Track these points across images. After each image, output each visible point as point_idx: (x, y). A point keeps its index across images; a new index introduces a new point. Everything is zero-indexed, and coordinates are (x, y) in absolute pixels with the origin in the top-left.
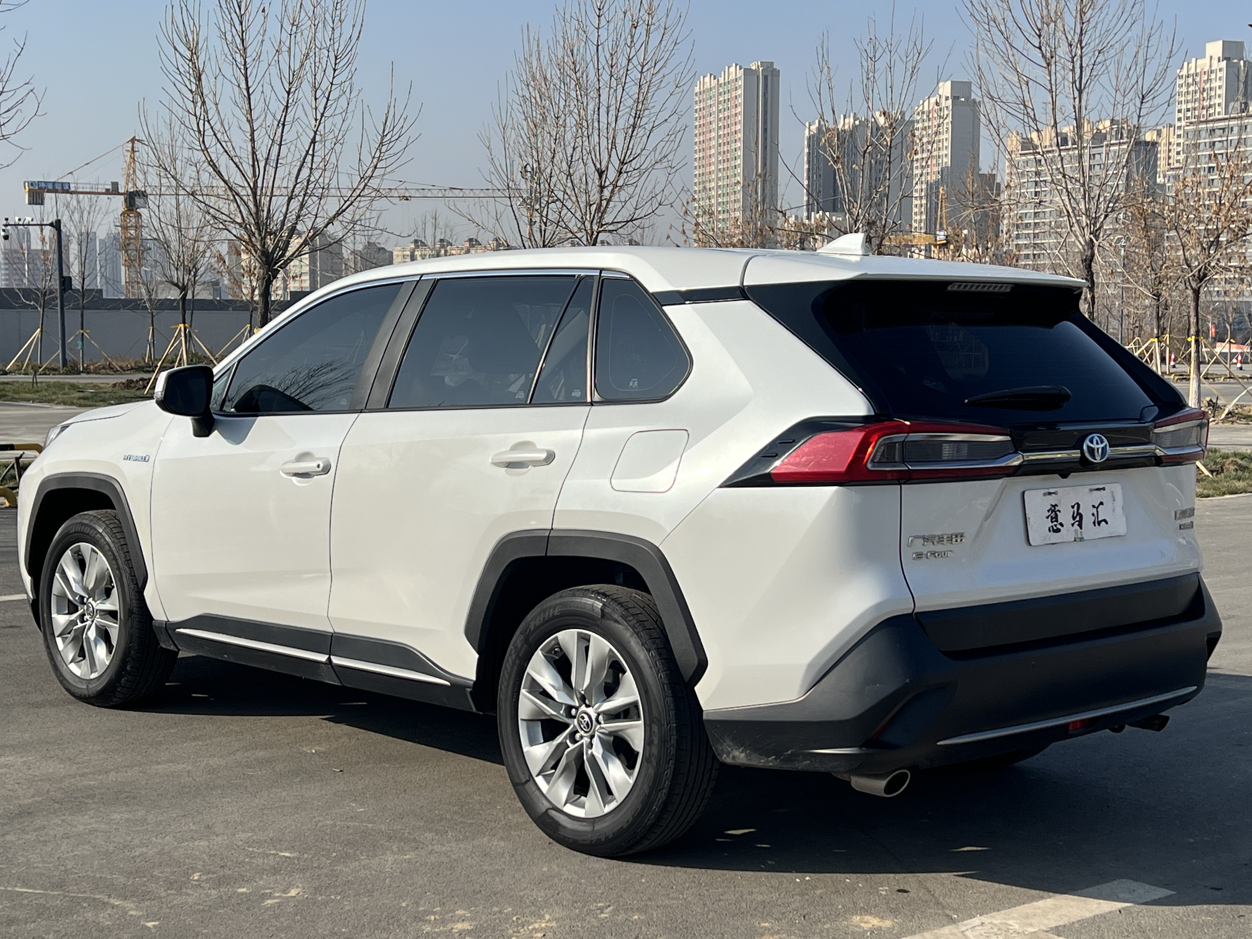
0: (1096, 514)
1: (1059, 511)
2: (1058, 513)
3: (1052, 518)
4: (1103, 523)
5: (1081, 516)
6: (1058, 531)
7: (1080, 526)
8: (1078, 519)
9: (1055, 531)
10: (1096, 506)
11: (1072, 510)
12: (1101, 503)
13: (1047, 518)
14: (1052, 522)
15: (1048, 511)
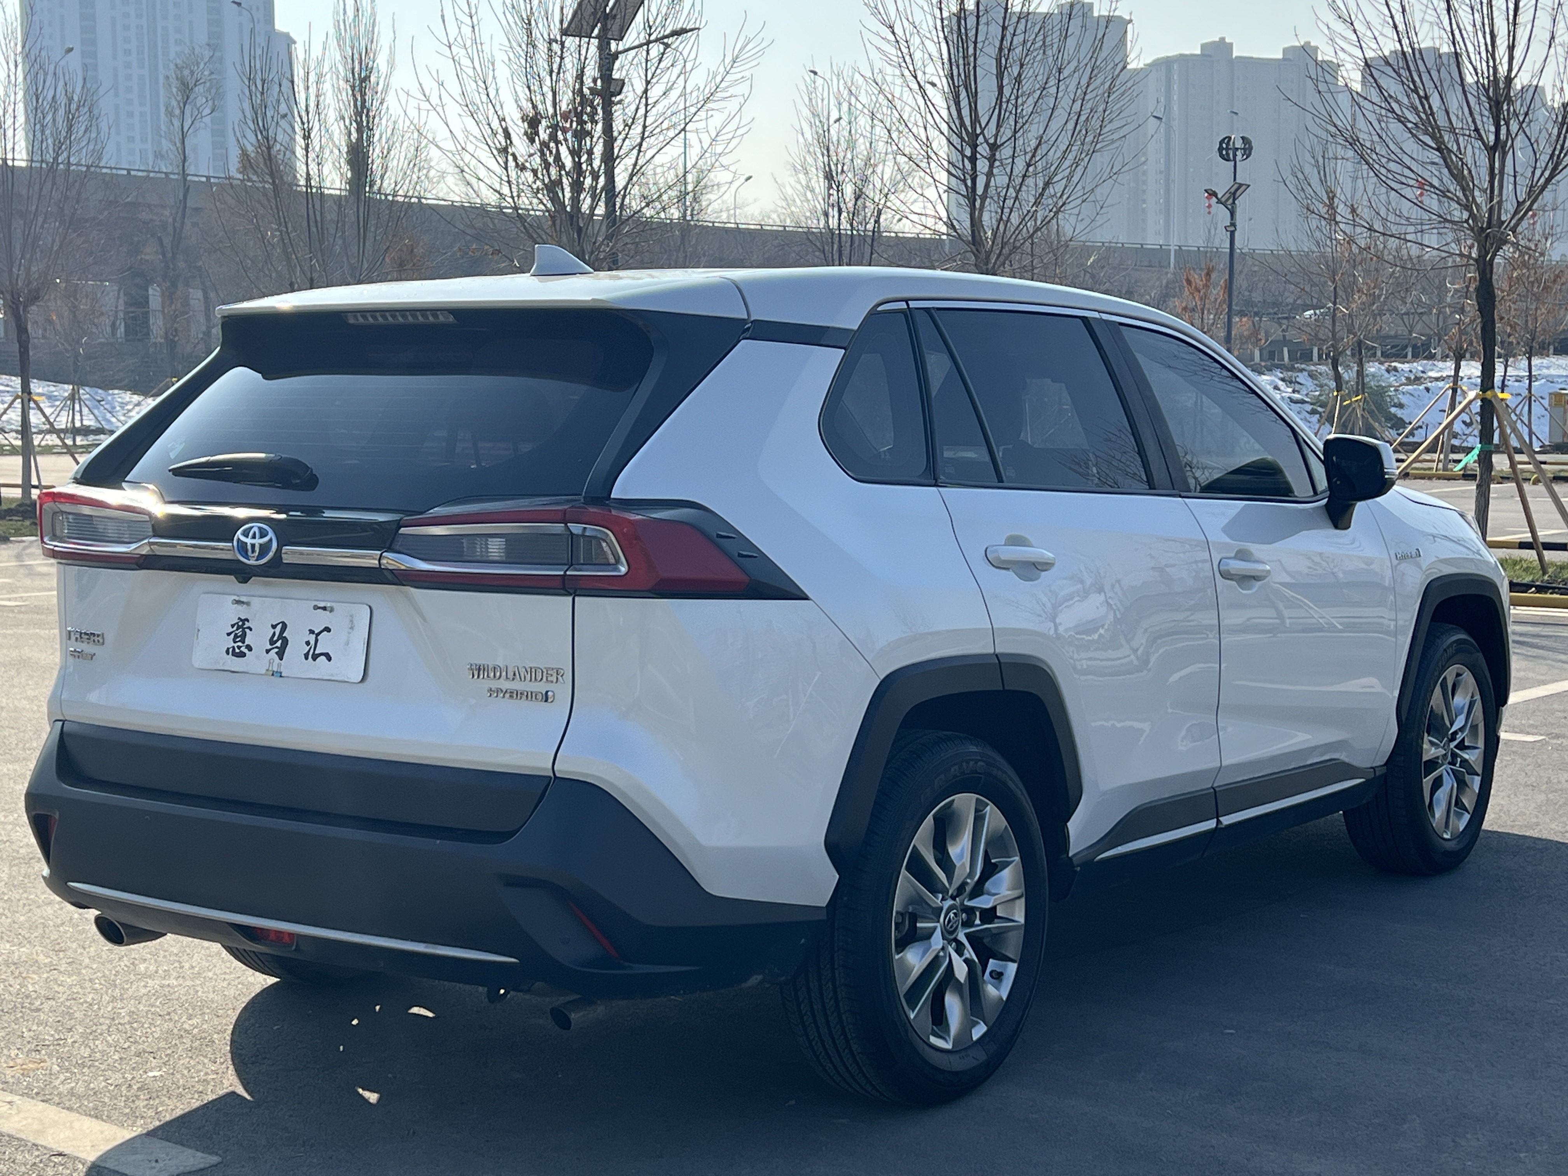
0: (312, 642)
1: (251, 629)
2: (247, 631)
3: (236, 636)
4: (323, 658)
5: (285, 642)
6: (243, 655)
7: (281, 655)
8: (279, 644)
9: (235, 654)
10: (316, 632)
11: (273, 631)
12: (327, 629)
13: (229, 634)
14: (235, 642)
15: (233, 626)
